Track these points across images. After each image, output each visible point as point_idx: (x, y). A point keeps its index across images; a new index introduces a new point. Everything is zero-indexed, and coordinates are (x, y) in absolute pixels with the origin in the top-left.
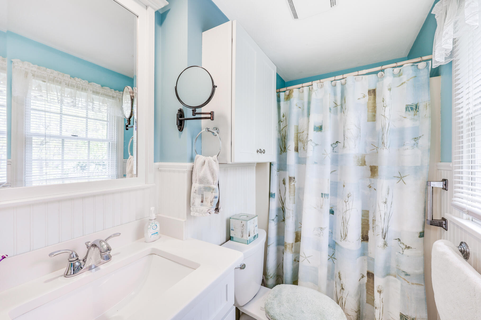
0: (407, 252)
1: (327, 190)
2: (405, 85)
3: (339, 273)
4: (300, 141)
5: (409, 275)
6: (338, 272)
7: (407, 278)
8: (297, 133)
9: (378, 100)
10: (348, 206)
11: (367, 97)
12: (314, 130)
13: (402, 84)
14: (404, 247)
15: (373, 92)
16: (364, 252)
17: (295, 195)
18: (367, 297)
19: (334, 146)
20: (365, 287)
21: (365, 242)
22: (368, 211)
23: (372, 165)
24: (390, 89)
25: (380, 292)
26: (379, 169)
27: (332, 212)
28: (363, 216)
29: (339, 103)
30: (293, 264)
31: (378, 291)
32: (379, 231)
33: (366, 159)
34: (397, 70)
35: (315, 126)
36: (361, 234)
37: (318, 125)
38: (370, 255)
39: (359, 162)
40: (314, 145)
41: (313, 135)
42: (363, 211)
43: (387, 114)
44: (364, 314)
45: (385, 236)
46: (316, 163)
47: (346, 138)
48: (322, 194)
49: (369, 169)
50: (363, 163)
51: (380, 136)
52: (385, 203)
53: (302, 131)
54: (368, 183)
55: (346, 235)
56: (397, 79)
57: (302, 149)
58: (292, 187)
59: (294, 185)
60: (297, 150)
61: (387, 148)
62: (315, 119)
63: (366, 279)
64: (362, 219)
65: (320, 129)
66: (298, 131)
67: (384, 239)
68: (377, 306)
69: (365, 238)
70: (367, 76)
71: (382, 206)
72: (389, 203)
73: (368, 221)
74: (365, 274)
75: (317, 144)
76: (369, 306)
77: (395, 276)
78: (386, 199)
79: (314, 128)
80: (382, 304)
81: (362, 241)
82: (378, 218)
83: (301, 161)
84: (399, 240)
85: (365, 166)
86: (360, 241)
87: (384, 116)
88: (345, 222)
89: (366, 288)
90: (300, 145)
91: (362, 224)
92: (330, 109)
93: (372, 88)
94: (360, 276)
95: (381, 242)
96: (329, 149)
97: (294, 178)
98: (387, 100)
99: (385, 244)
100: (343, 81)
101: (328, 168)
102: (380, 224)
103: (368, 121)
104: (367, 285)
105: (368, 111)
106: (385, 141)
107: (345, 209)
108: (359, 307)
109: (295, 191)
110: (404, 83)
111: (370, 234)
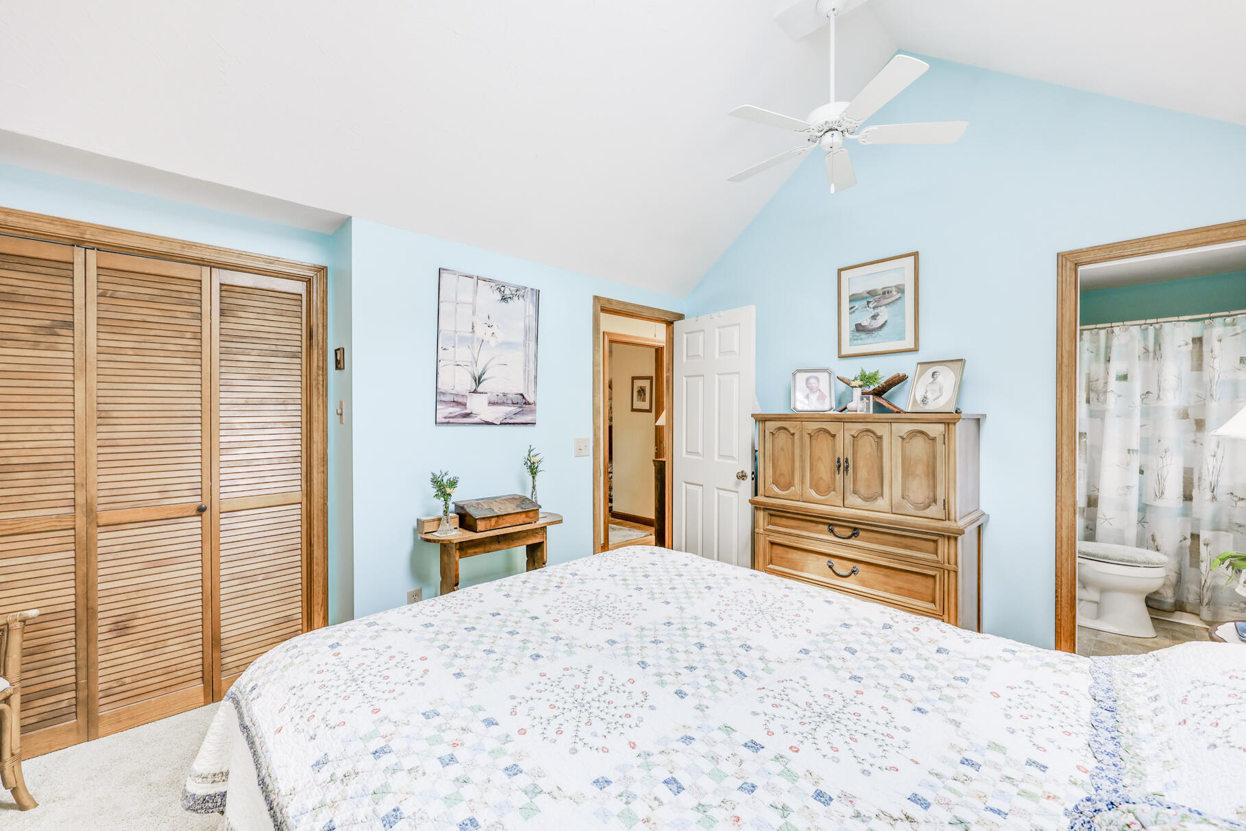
0: (1240, 504)
1: (1135, 444)
2: (1239, 336)
3: (1153, 536)
4: (1092, 390)
5: (1243, 526)
6: (1151, 534)
7: (1240, 529)
8: (1089, 382)
9: (1205, 348)
10: (1165, 462)
11: (1191, 345)
12: (1117, 380)
13: (1236, 334)
14: (1236, 499)
15: (1198, 341)
16: (1186, 513)
17: (1086, 453)
18: (1191, 561)
19: (1143, 397)
20: (1188, 551)
21: (1188, 503)
22: (1192, 469)
23: (1197, 418)
24: (1220, 341)
25: (1207, 545)
26: (1207, 422)
27: (1142, 472)
28: (1184, 473)
29: (1151, 349)
30: (1084, 531)
31: (1205, 544)
32: (1206, 484)
33: (1189, 412)
34: (1229, 320)
35: (1117, 375)
36: (1182, 493)
37: (1122, 373)
38: (1194, 516)
39: (1180, 415)
40: (1116, 396)
41: (1113, 384)
42: (1185, 468)
43: (1216, 365)
44: (1187, 579)
45: (1214, 490)
46: (1118, 416)
47: (1161, 389)
48: (1129, 450)
49: (1194, 422)
50: (1185, 415)
51: (1209, 388)
52: (1214, 456)
53: (1095, 379)
54: (1193, 438)
55: (1163, 493)
56: (1230, 328)
57: (1095, 400)
58: (1083, 444)
59: (1086, 441)
60: (1088, 401)
61: (1217, 399)
62: (1116, 367)
63: (1189, 542)
64: (1184, 477)
65: (1124, 378)
66: (1089, 379)
67: (1213, 492)
68: (1203, 559)
69: (1188, 498)
70: (1191, 324)
71: (1210, 460)
72: (1219, 456)
73: (1192, 479)
74: (1189, 536)
75: (1120, 396)
76: (1193, 570)
77: (1227, 531)
78: (1215, 452)
79: (1117, 378)
80: (1209, 556)
81: (1184, 500)
82: (1205, 471)
83: (1097, 415)
84: (1232, 494)
85: (1188, 420)
86: (1182, 500)
87: (1213, 368)
88: (1160, 480)
89: (1190, 551)
90: (1092, 395)
91: (1184, 482)
92: (1139, 357)
93: (1198, 335)
94: (1182, 538)
95: (1209, 495)
96: (1138, 400)
97: (1086, 434)
98: (1217, 351)
99: (1214, 498)
100: (1157, 326)
101: (1137, 421)
102: (1208, 478)
103: (1192, 370)
104: (1191, 548)
105: (1192, 360)
106: (1214, 393)
107: (1161, 465)
108: (1180, 569)
109: (1086, 449)
110: (1239, 334)
111: (1195, 493)
